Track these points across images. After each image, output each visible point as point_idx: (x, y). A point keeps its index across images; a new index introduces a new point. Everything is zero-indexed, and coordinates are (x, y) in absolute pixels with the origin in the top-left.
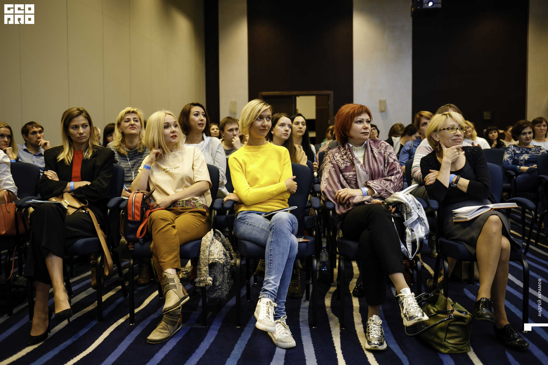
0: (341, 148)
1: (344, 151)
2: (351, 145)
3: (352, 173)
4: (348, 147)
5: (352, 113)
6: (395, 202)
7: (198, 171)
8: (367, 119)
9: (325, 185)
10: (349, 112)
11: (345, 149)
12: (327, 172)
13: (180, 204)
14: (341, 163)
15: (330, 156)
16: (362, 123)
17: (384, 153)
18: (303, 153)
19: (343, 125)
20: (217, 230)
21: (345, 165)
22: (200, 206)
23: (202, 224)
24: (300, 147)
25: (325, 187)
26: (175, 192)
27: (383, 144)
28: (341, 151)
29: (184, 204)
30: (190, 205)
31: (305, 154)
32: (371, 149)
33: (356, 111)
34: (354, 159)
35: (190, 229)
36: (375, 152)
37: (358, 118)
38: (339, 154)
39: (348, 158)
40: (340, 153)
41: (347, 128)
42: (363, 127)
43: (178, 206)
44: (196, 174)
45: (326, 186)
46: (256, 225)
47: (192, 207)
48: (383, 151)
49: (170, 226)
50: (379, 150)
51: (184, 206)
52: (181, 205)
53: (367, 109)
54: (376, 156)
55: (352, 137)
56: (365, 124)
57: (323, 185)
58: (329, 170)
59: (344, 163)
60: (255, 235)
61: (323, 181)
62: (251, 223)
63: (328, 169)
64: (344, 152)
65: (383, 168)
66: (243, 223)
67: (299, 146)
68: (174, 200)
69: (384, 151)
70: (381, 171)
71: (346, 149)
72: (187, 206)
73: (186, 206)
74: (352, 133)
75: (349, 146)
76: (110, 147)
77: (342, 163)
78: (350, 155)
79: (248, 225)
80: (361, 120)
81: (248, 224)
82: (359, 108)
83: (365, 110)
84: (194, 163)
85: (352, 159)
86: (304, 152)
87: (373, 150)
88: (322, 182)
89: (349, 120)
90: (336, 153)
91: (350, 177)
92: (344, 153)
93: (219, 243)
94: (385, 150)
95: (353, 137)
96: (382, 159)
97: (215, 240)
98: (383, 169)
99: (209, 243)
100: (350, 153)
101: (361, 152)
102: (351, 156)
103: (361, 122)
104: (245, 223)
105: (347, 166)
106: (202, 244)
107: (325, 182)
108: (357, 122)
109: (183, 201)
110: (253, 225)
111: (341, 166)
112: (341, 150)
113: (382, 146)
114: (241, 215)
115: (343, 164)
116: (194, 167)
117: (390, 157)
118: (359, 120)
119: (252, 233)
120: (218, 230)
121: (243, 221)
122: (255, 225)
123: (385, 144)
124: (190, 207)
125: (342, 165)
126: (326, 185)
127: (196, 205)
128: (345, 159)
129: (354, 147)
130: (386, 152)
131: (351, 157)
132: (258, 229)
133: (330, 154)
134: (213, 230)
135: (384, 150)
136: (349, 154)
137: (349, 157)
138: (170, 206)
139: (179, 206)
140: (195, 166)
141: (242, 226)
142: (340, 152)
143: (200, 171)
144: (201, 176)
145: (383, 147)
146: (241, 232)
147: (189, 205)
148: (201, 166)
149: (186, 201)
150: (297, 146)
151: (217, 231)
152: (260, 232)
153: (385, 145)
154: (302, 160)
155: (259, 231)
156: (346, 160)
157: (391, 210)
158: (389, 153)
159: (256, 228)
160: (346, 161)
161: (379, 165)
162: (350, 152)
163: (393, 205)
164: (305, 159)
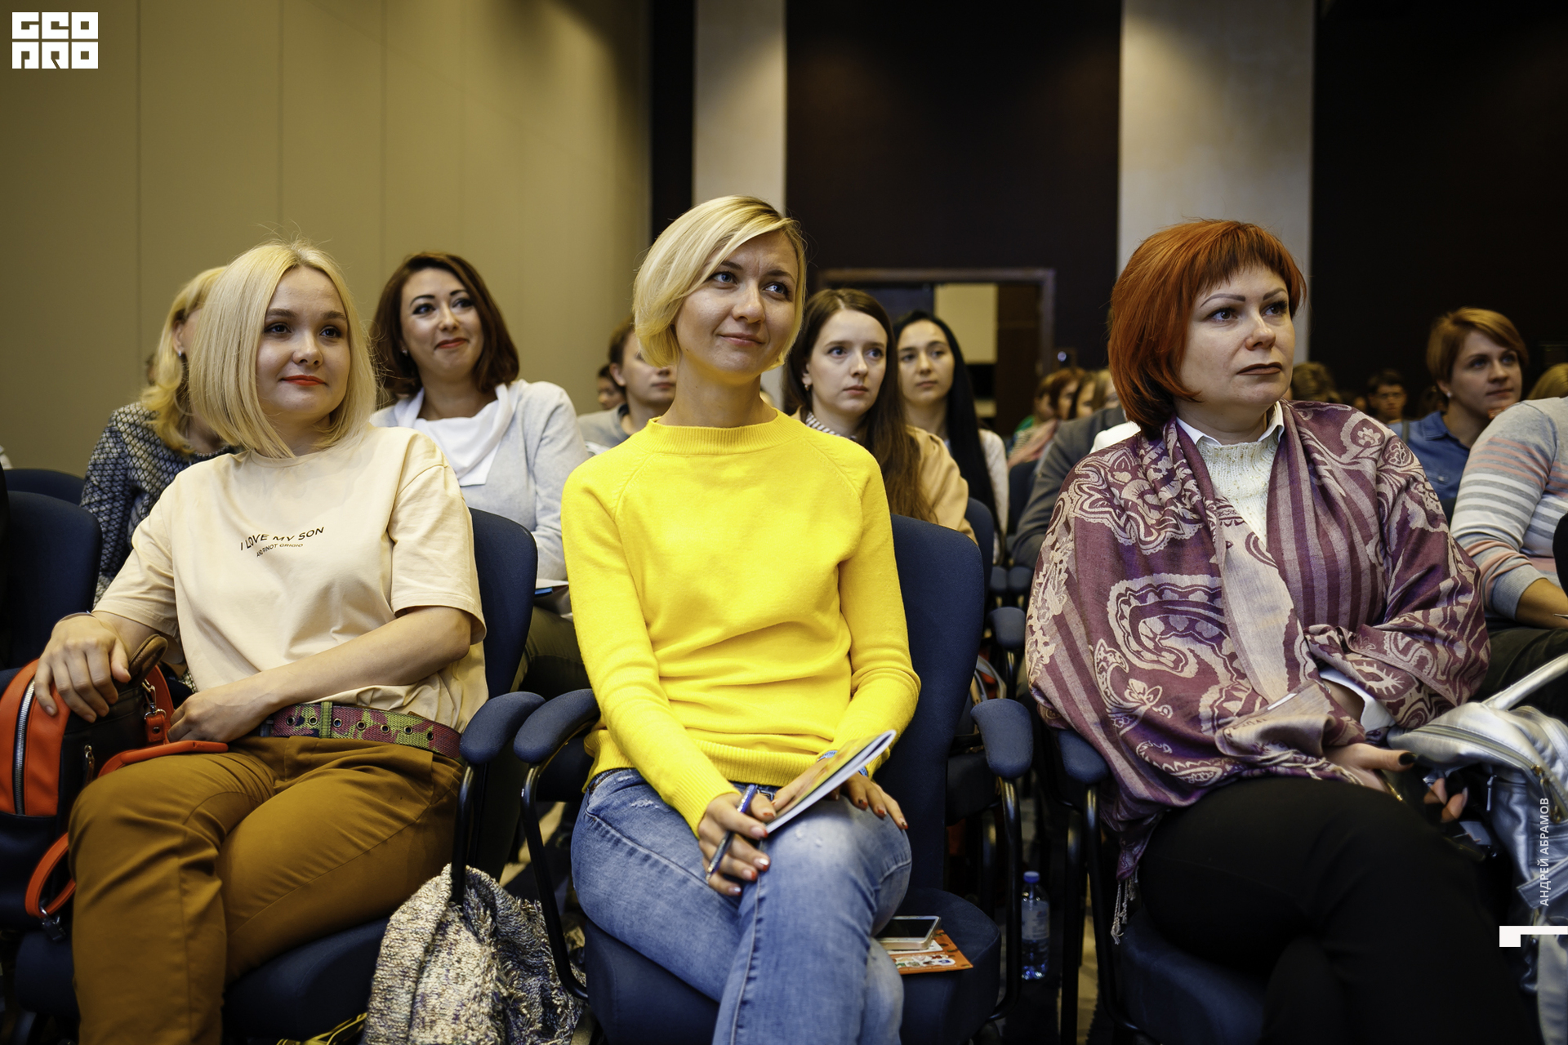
0: (1146, 445)
1: (1160, 465)
2: (1195, 435)
3: (1202, 580)
4: (1179, 440)
5: (1183, 271)
6: (1460, 760)
7: (416, 555)
8: (1267, 296)
9: (1047, 652)
10: (1165, 267)
11: (1165, 453)
12: (1059, 583)
13: (301, 720)
14: (1145, 523)
15: (1084, 487)
16: (1240, 318)
17: (1379, 480)
18: (950, 469)
19: (1141, 338)
20: (475, 870)
21: (1168, 533)
22: (408, 730)
23: (400, 832)
24: (937, 442)
25: (1047, 661)
26: (290, 656)
27: (1368, 432)
28: (1147, 461)
29: (326, 719)
30: (353, 729)
31: (956, 472)
32: (1307, 451)
33: (1201, 259)
34: (1208, 502)
35: (321, 865)
36: (1329, 467)
37: (1215, 292)
38: (1135, 477)
39: (1186, 501)
40: (1140, 475)
41: (1162, 351)
42: (1243, 337)
43: (291, 732)
44: (403, 568)
45: (1052, 657)
46: (672, 866)
47: (364, 735)
48: (1368, 468)
49: (175, 863)
50: (1346, 458)
51: (324, 731)
52: (308, 725)
53: (1260, 238)
54: (1336, 489)
55: (1193, 398)
56: (1257, 326)
57: (1036, 656)
58: (1066, 576)
59: (1160, 522)
60: (662, 927)
61: (1038, 635)
62: (648, 848)
63: (1059, 566)
64: (1159, 471)
65: (1376, 555)
66: (609, 841)
67: (932, 438)
68: (274, 699)
69: (1378, 469)
70: (1368, 572)
71: (1171, 452)
72: (341, 732)
73: (335, 734)
74: (1194, 376)
75: (1182, 436)
76: (119, 425)
77: (1152, 526)
78: (1191, 484)
79: (632, 860)
80: (1232, 302)
81: (632, 852)
82: (1215, 241)
83: (1251, 248)
84: (402, 516)
85: (1200, 507)
86: (952, 461)
87: (1317, 456)
88: (1034, 638)
89: (1167, 311)
90: (1122, 471)
91: (1192, 598)
92: (1159, 476)
93: (474, 946)
94: (1382, 461)
95: (1196, 394)
96: (1365, 505)
97: (458, 932)
98: (1374, 560)
99: (418, 950)
100: (1188, 471)
101: (1251, 469)
102: (1195, 489)
103: (1230, 312)
104: (618, 841)
105: (1179, 537)
106: (383, 951)
107: (1047, 639)
108: (1210, 316)
109: (319, 703)
110: (656, 862)
111: (1148, 539)
112: (1142, 457)
113: (1362, 442)
114: (605, 793)
115: (1159, 531)
116: (396, 537)
117: (1412, 498)
118: (1217, 303)
119: (647, 913)
120: (481, 870)
121: (613, 832)
122: (665, 862)
123: (1376, 429)
124: (355, 735)
125: (1151, 534)
126: (1051, 649)
127: (385, 728)
128: (1171, 501)
129: (1214, 445)
130: (1386, 471)
131: (1193, 494)
132: (683, 891)
133: (1087, 476)
134: (453, 875)
135: (1376, 461)
136: (1184, 482)
137: (1188, 494)
138: (255, 732)
139: (296, 729)
140: (404, 529)
141: (605, 860)
142: (1141, 466)
143: (425, 558)
144: (429, 582)
145: (1368, 445)
146: (597, 892)
147: (348, 724)
148: (434, 529)
149: (335, 703)
150: (921, 436)
151: (475, 876)
152: (688, 913)
153: (1378, 436)
154: (946, 500)
155: (685, 903)
156: (1173, 508)
157: (1440, 807)
158: (1403, 482)
159: (669, 884)
160: (1176, 515)
161: (1358, 537)
162: (1189, 465)
163: (1448, 773)
164: (958, 497)
